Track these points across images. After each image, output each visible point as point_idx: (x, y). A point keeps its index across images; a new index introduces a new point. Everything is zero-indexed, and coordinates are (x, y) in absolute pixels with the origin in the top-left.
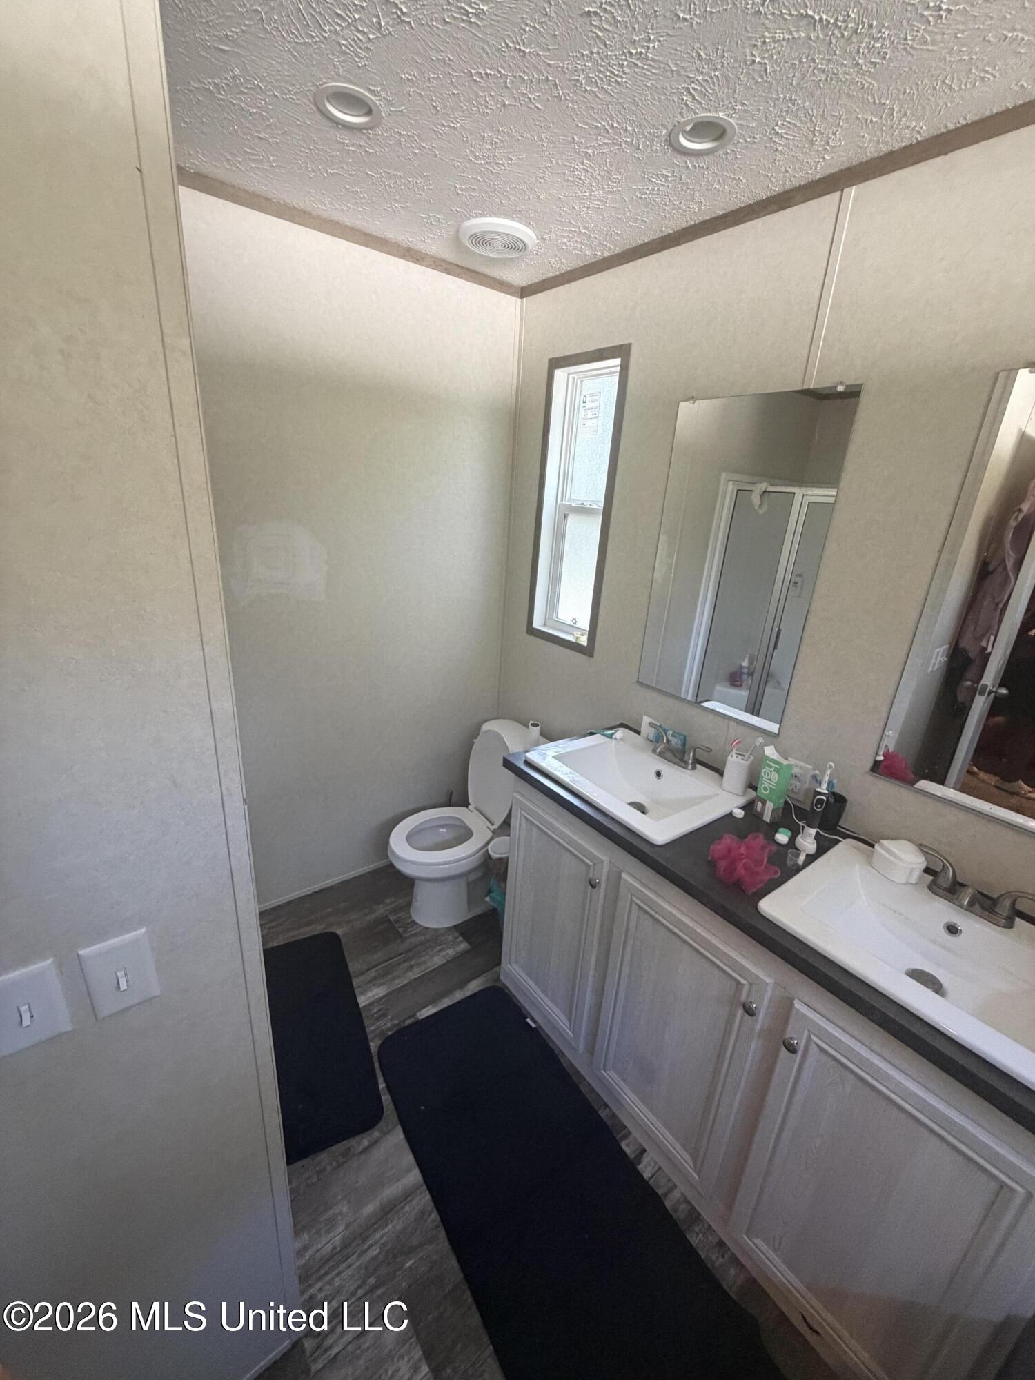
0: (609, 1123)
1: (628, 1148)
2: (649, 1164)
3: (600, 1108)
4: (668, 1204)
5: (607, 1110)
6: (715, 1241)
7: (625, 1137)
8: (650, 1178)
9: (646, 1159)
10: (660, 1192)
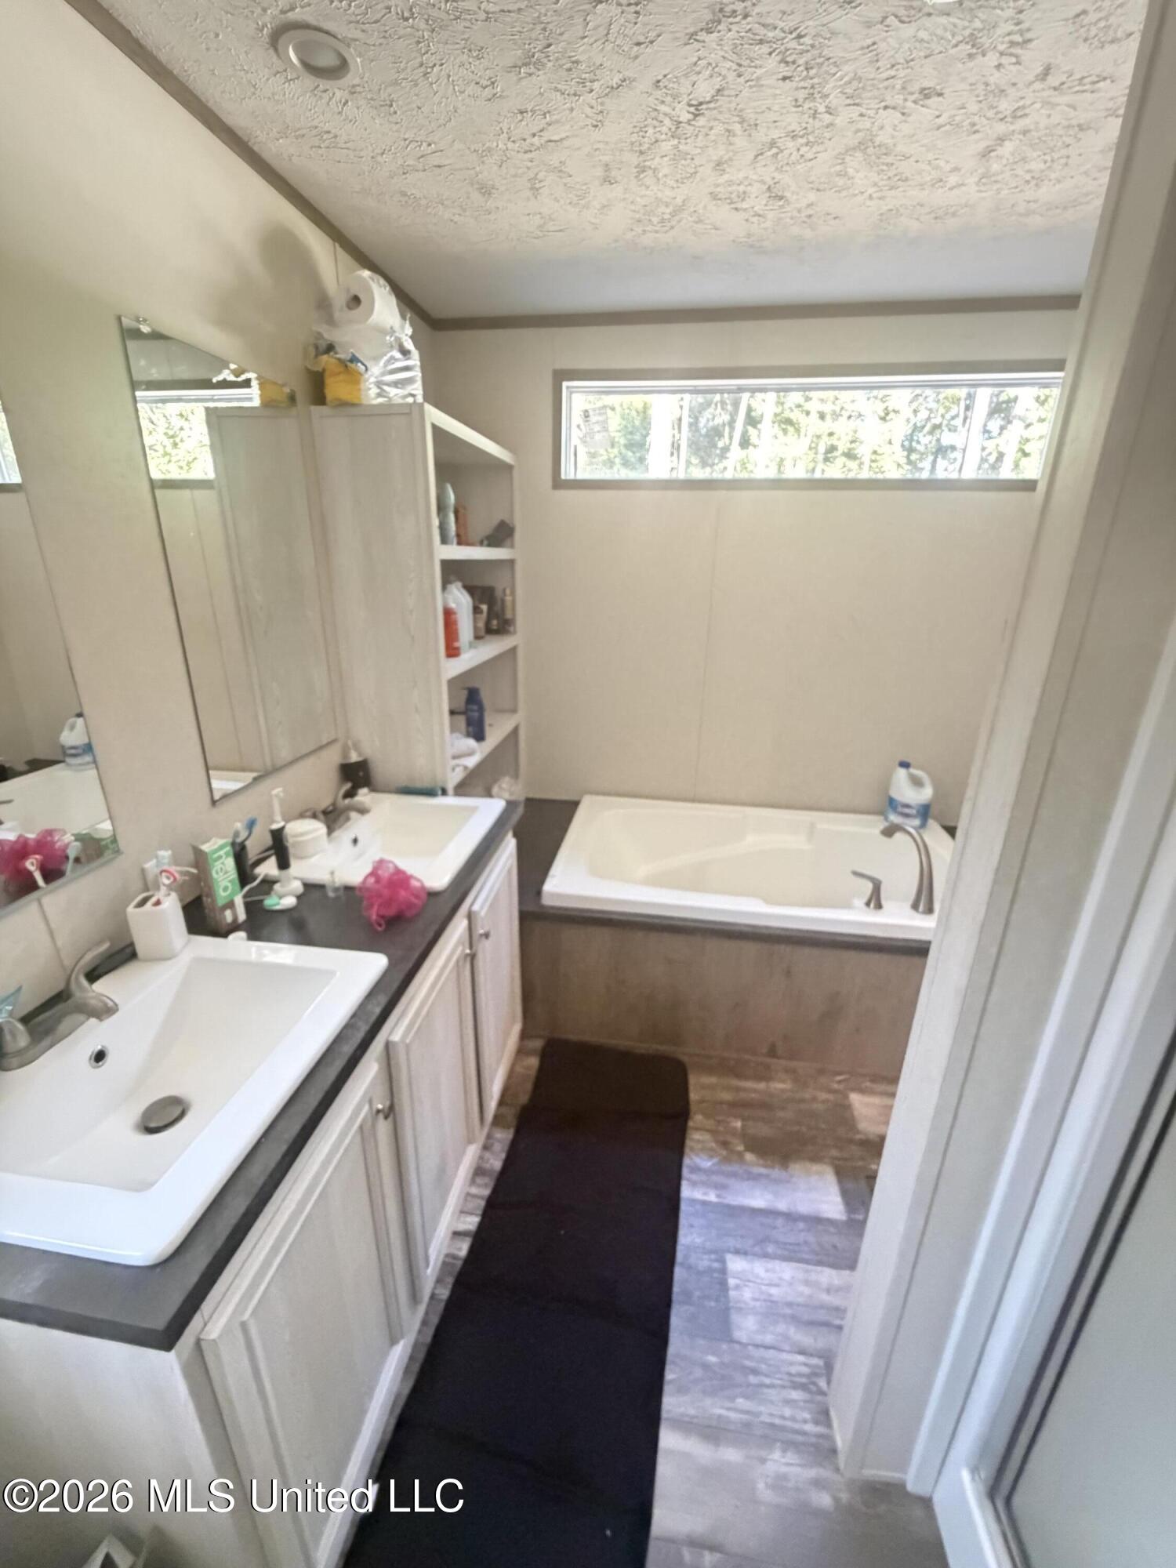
0: (450, 1280)
1: (463, 1248)
2: (464, 1223)
3: (441, 1300)
4: (487, 1192)
5: (437, 1292)
6: (487, 1155)
7: (455, 1257)
8: (476, 1215)
9: (462, 1227)
10: (483, 1203)
